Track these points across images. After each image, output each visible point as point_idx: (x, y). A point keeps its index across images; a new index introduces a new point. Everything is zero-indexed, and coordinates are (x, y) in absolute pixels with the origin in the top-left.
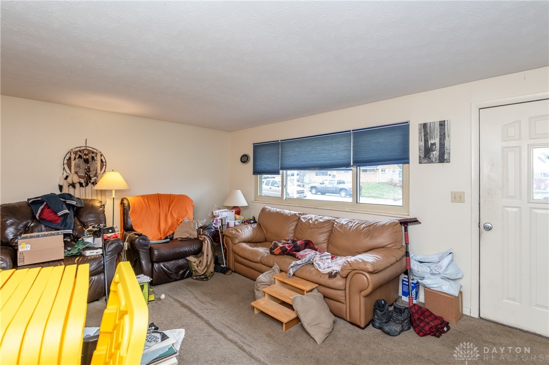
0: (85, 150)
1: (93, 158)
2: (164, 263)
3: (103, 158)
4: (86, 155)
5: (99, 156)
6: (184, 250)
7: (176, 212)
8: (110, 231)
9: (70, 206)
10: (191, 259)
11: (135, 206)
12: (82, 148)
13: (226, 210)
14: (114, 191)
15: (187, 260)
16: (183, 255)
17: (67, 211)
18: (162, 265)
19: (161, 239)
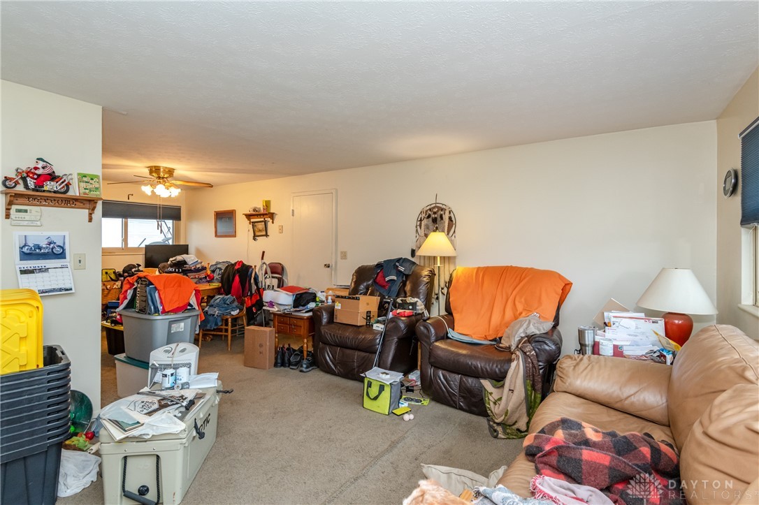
0: (434, 208)
1: (441, 217)
2: (444, 372)
3: (452, 215)
4: (435, 213)
5: (447, 212)
6: (474, 363)
7: (523, 300)
8: (411, 307)
9: (399, 273)
10: (487, 384)
11: (460, 281)
12: (433, 206)
13: (642, 315)
14: (439, 258)
15: (481, 383)
16: (477, 374)
17: (395, 278)
18: (440, 373)
19: (486, 338)
